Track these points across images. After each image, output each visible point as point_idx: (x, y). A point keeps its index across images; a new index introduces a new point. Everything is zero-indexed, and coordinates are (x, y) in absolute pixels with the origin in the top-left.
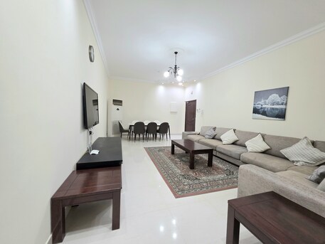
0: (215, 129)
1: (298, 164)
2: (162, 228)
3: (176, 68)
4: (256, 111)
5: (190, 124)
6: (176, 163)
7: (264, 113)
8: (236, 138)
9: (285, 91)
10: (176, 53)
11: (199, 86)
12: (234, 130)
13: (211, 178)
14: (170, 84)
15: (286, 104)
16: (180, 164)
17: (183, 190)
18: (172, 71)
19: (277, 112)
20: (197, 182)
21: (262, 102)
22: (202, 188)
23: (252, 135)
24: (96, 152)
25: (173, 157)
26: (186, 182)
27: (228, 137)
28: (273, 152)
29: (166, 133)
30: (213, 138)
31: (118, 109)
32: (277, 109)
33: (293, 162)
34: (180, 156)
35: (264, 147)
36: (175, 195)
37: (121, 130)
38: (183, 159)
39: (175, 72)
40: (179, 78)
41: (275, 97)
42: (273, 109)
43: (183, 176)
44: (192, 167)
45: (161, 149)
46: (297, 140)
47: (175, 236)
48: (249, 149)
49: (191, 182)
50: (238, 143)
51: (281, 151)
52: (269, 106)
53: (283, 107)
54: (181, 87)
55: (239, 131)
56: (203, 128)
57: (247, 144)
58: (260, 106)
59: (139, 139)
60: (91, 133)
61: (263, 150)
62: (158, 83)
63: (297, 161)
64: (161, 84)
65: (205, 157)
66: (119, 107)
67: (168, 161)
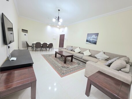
0: (72, 47)
1: (100, 60)
2: (50, 88)
3: (58, 18)
4: (87, 41)
5: (61, 44)
6: (58, 62)
7: (90, 42)
8: (80, 51)
9: (97, 34)
10: (59, 10)
11: (66, 28)
12: (80, 48)
13: (73, 67)
14: (53, 25)
15: (97, 39)
16: (60, 62)
17: (63, 73)
18: (57, 19)
19: (94, 42)
20: (68, 69)
21: (90, 38)
22: (71, 71)
23: (86, 50)
24: (15, 59)
25: (56, 58)
26: (64, 69)
27: (77, 50)
28: (92, 56)
29: (51, 48)
30: (71, 51)
31: (25, 35)
32: (94, 41)
33: (98, 59)
34: (59, 58)
35: (90, 54)
36: (60, 76)
37: (28, 46)
38: (61, 59)
39: (58, 20)
40: (60, 23)
41: (94, 36)
42: (93, 40)
43: (62, 67)
44: (65, 63)
45: (50, 55)
46: (100, 52)
47: (55, 89)
48: (85, 55)
49: (66, 69)
50: (81, 52)
51: (95, 55)
52: (92, 40)
53: (96, 40)
54: (58, 28)
55: (81, 48)
56: (67, 46)
57: (84, 53)
58: (89, 39)
59: (38, 51)
60: (9, 47)
61: (89, 55)
62: (48, 24)
63: (99, 59)
64: (49, 25)
65: (70, 58)
66: (26, 34)
67: (54, 60)
